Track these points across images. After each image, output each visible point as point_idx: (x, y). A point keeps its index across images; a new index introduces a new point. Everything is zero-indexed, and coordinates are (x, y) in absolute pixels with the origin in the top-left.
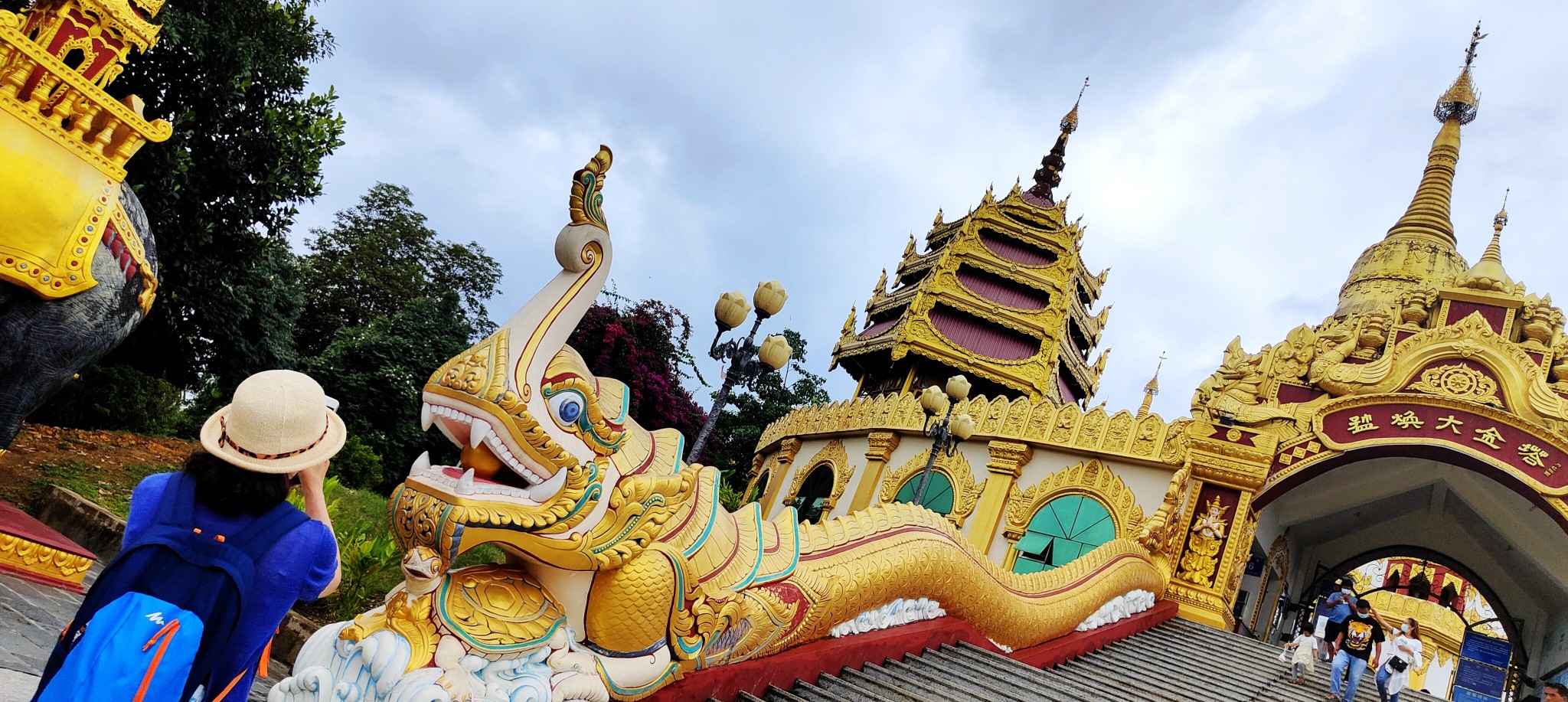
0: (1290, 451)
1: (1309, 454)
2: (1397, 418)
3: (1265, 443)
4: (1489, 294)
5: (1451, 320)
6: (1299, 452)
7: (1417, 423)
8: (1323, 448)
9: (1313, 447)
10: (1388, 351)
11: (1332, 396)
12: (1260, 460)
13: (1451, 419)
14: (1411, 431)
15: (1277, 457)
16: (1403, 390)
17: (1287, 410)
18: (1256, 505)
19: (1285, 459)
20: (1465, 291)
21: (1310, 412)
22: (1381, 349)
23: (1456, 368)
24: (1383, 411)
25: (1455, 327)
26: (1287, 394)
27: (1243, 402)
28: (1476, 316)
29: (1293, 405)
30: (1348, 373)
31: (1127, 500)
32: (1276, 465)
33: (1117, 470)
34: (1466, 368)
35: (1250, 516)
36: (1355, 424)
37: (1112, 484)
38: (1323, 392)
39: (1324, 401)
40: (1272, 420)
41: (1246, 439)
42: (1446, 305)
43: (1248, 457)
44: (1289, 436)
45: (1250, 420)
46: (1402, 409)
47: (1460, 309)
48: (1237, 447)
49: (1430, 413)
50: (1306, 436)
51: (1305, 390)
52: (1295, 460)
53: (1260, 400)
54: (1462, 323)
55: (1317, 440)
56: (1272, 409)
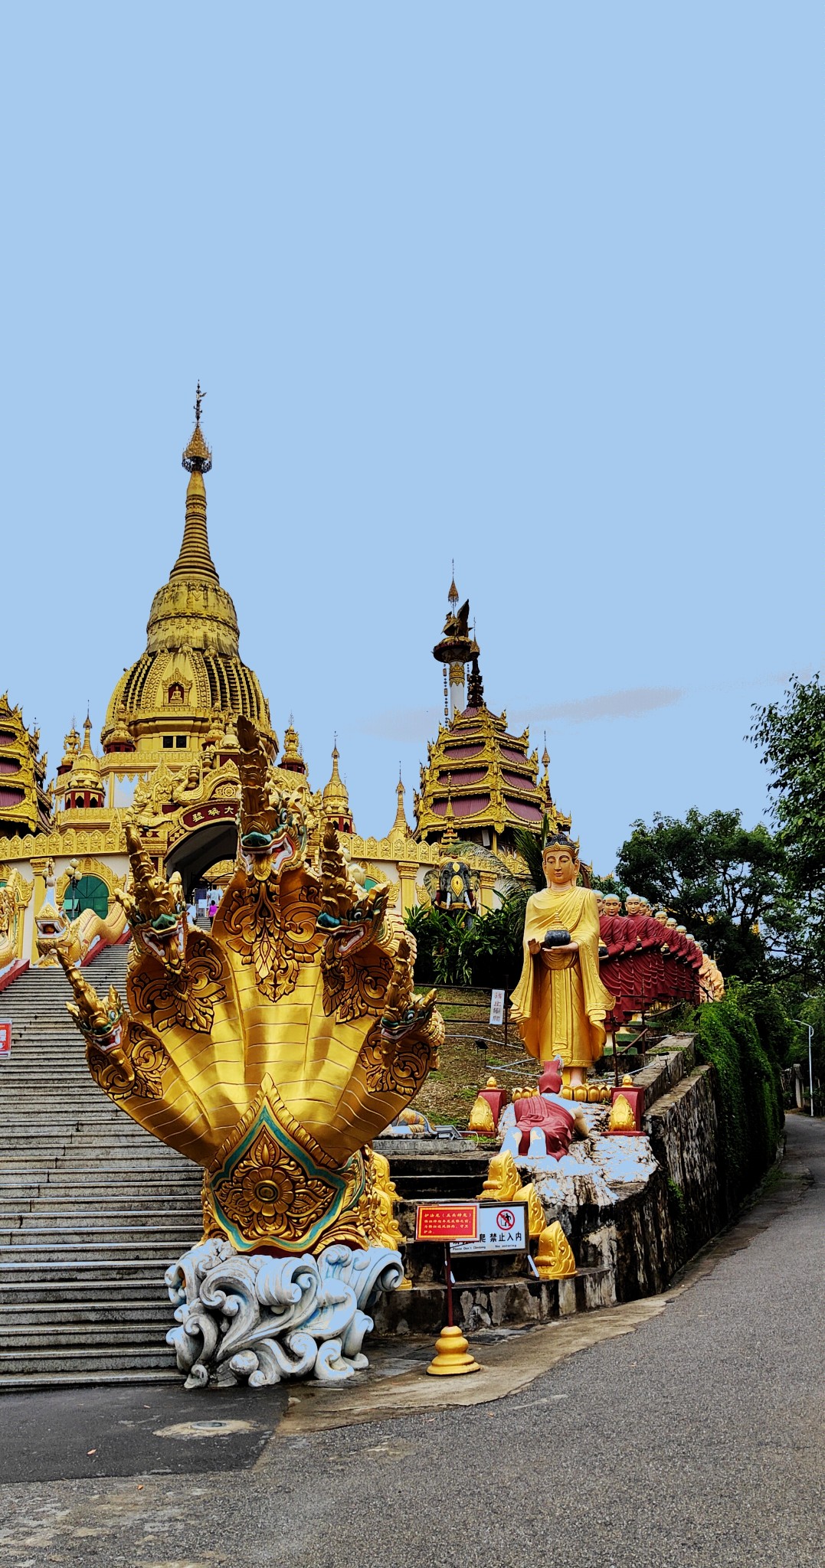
0: (173, 835)
1: (181, 835)
2: (210, 811)
3: (163, 834)
4: (233, 751)
5: (221, 766)
6: (177, 835)
7: (218, 812)
8: (186, 831)
9: (182, 831)
10: (201, 782)
11: (184, 807)
12: (163, 842)
13: (229, 808)
14: (216, 816)
15: (169, 839)
16: (210, 799)
17: (167, 817)
18: (164, 862)
19: (172, 839)
20: (223, 750)
21: (177, 815)
22: (198, 782)
23: (227, 785)
24: (204, 810)
25: (223, 767)
26: (166, 809)
27: (148, 817)
28: (230, 761)
29: (169, 814)
30: (187, 796)
31: (109, 873)
32: (169, 843)
33: (100, 860)
34: (231, 785)
35: (164, 866)
36: (197, 817)
37: (99, 867)
38: (179, 806)
39: (181, 810)
40: (163, 823)
41: (155, 835)
42: (218, 757)
43: (158, 842)
44: (171, 828)
45: (154, 825)
46: (211, 808)
47: (224, 758)
48: (152, 839)
49: (221, 806)
50: (178, 828)
51: (172, 807)
52: (176, 839)
53: (155, 814)
54: (225, 765)
55: (182, 828)
56: (162, 818)
